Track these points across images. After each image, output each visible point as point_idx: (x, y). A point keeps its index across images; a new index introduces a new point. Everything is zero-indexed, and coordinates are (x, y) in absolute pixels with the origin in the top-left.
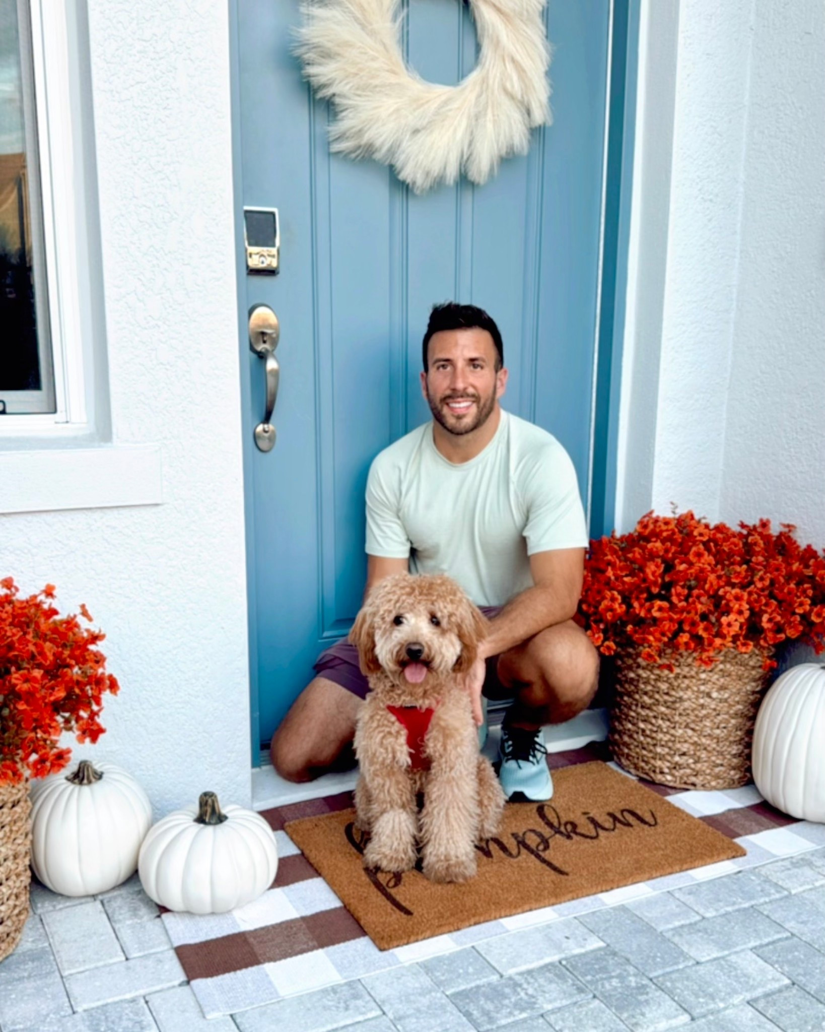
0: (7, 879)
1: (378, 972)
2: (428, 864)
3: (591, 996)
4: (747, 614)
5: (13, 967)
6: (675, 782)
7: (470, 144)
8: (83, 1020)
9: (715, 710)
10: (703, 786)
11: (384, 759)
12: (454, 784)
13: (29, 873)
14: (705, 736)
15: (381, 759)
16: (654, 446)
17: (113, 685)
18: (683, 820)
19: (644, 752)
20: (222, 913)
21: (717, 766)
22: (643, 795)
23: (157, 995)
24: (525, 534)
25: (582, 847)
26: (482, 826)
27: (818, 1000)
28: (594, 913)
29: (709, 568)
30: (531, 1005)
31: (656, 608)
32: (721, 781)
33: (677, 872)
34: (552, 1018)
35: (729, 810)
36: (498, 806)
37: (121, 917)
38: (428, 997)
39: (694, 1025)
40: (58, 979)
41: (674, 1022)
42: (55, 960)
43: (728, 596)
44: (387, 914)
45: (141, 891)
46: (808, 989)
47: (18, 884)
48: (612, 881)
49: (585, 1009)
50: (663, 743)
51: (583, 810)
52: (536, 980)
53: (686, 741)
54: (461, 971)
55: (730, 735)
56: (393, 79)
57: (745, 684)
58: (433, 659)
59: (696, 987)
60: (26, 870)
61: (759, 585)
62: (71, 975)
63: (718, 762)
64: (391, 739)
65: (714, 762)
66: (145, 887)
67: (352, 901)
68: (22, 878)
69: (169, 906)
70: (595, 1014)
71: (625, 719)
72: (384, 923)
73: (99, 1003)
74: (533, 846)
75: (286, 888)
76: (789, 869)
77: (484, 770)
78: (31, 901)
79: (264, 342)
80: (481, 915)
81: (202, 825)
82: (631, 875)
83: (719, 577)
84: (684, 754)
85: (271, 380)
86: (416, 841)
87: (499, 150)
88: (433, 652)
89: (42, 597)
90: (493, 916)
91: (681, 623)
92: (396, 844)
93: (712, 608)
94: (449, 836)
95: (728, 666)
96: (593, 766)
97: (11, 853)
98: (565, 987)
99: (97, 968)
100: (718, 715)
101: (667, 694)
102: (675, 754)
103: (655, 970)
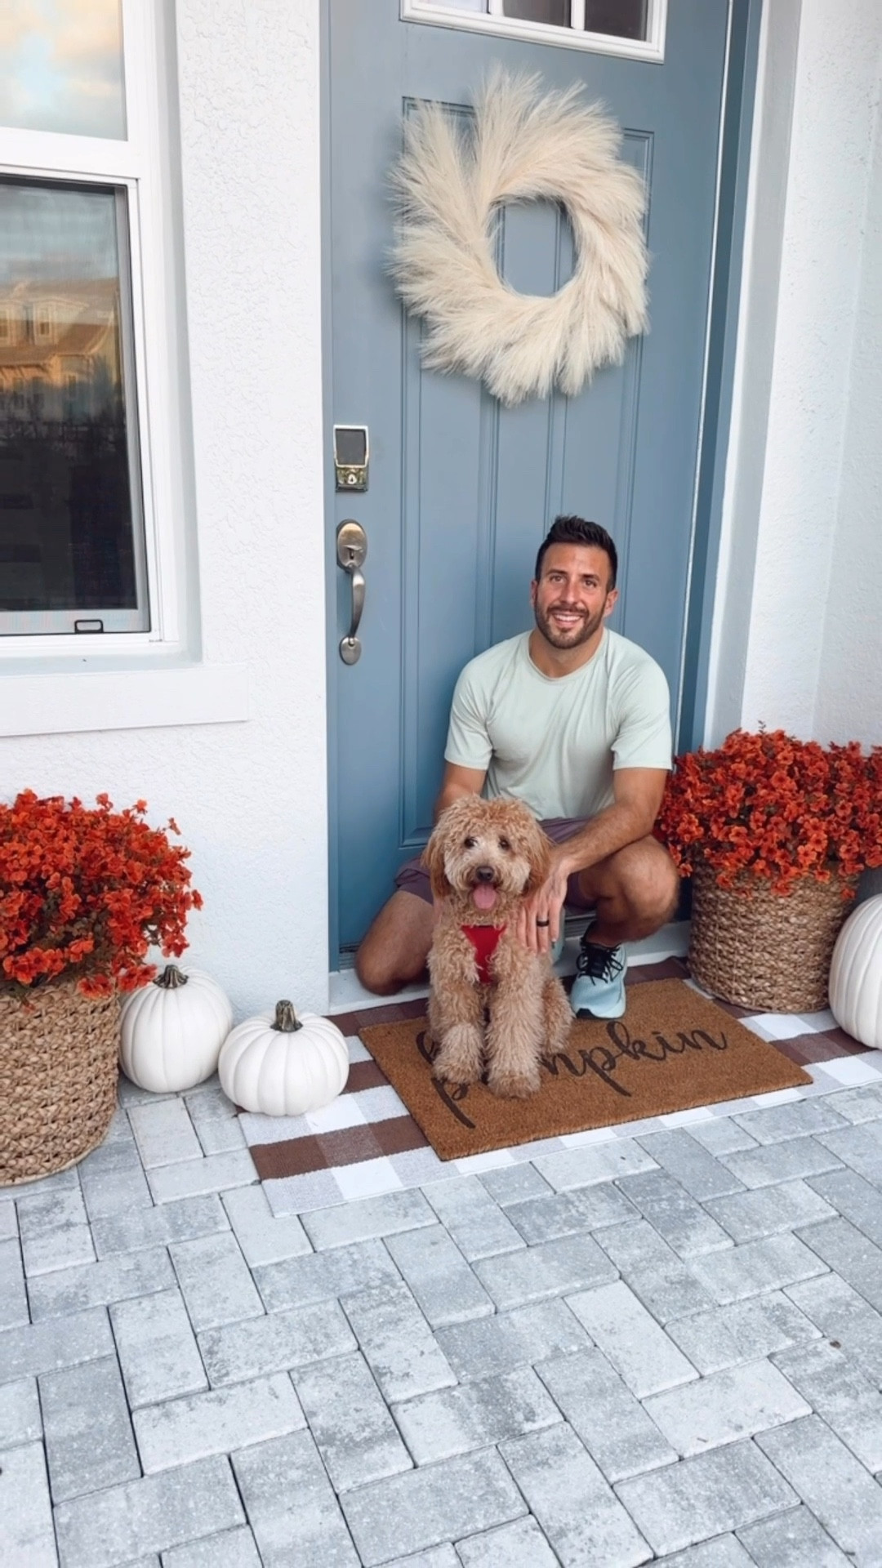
0: (96, 1078)
1: (438, 1181)
2: (493, 1079)
3: (640, 1216)
4: (825, 843)
5: (100, 1159)
6: (751, 1004)
7: (564, 357)
8: (163, 1213)
9: (793, 935)
10: (779, 1009)
11: (453, 975)
12: (519, 1002)
13: (116, 1071)
14: (782, 960)
15: (450, 974)
16: (745, 661)
17: (198, 901)
18: (753, 1045)
19: (721, 973)
20: (293, 1116)
21: (793, 990)
22: (716, 1017)
23: (231, 1192)
24: (613, 749)
25: (647, 1068)
26: (548, 1041)
27: (862, 1233)
28: (652, 1134)
29: (790, 795)
30: (580, 1222)
31: (733, 833)
32: (797, 1006)
33: (740, 1098)
34: (599, 1236)
35: (803, 1036)
36: (565, 1023)
37: (200, 1115)
38: (483, 1208)
39: (737, 1250)
40: (141, 1172)
41: (717, 1247)
42: (139, 1154)
43: (806, 825)
44: (450, 1126)
45: (220, 1090)
46: (853, 1222)
47: (106, 1082)
48: (674, 1104)
49: (632, 1229)
50: (739, 965)
51: (653, 1030)
52: (588, 1198)
53: (762, 965)
54: (517, 1185)
55: (808, 960)
56: (486, 293)
57: (826, 910)
58: (502, 882)
59: (743, 1214)
60: (114, 1068)
61: (841, 813)
62: (153, 1169)
63: (795, 986)
64: (460, 956)
65: (790, 986)
66: (223, 1087)
67: (418, 1111)
68: (111, 1076)
69: (246, 1108)
70: (641, 1234)
71: (703, 939)
72: (446, 1134)
73: (178, 1198)
74: (599, 1065)
75: (357, 1094)
76: (854, 1099)
77: (552, 988)
78: (119, 1096)
79: (352, 558)
80: (540, 1131)
81: (278, 1032)
82: (694, 1098)
83: (799, 805)
84: (760, 977)
85: (357, 594)
86: (483, 1055)
87: (594, 363)
88: (502, 876)
89: (135, 812)
90: (552, 1134)
91: (757, 849)
92: (463, 1057)
93: (789, 836)
94: (513, 1052)
95: (808, 892)
96: (669, 983)
97: (100, 1053)
98: (615, 1207)
99: (176, 1164)
100: (797, 940)
101: (744, 916)
102: (751, 977)
103: (706, 1195)
